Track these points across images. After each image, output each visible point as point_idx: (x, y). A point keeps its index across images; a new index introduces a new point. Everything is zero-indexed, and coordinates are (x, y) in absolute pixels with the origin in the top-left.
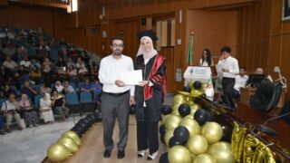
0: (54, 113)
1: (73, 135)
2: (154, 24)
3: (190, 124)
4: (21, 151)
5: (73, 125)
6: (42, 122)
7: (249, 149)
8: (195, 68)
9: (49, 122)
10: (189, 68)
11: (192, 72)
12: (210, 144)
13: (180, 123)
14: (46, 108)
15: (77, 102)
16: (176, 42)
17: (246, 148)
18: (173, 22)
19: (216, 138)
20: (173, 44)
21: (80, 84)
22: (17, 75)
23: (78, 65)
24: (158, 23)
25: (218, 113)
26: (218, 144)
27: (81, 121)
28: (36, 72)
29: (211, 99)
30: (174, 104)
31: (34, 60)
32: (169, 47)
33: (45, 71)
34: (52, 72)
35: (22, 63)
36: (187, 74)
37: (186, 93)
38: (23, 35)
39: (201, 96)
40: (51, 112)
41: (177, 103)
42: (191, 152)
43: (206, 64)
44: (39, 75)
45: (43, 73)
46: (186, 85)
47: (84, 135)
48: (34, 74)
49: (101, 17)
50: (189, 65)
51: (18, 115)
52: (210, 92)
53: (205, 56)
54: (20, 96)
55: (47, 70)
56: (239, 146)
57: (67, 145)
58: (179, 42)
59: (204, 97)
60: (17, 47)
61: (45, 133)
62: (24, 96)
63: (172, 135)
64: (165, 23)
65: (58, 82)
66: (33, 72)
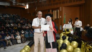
1: (28, 46)
2: (52, 12)
3: (67, 42)
5: (28, 44)
6: (17, 43)
7: (88, 50)
8: (66, 25)
10: (64, 25)
11: (65, 26)
12: (74, 48)
13: (63, 42)
15: (28, 37)
16: (60, 17)
17: (87, 49)
18: (58, 11)
19: (76, 47)
20: (58, 18)
21: (29, 31)
22: (10, 28)
23: (29, 25)
24: (54, 11)
25: (76, 39)
26: (76, 48)
27: (30, 42)
28: (16, 27)
29: (73, 34)
30: (60, 36)
36: (64, 27)
37: (64, 33)
38: (12, 16)
40: (20, 40)
42: (68, 51)
43: (70, 23)
45: (18, 28)
46: (63, 30)
47: (31, 47)
49: (36, 10)
50: (64, 24)
52: (72, 32)
53: (70, 21)
54: (11, 35)
56: (84, 49)
57: (26, 50)
58: (61, 17)
59: (70, 34)
61: (18, 47)
62: (12, 35)
63: (61, 46)
64: (56, 11)
65: (23, 31)
66: (15, 27)
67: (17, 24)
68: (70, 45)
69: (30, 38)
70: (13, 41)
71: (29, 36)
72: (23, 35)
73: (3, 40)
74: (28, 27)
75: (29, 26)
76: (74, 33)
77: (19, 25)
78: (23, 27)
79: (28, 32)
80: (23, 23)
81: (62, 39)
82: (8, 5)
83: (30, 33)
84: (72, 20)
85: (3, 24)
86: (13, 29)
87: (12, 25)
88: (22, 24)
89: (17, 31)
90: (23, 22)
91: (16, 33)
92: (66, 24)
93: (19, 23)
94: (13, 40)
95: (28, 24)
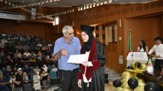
2: (104, 29)
8: (135, 53)
9: (38, 90)
10: (130, 53)
11: (132, 55)
14: (36, 81)
16: (118, 39)
20: (116, 40)
22: (22, 61)
24: (106, 28)
28: (33, 59)
32: (114, 42)
35: (25, 54)
36: (129, 57)
37: (131, 70)
39: (144, 72)
41: (125, 78)
43: (142, 50)
44: (35, 61)
45: (37, 60)
46: (128, 65)
48: (31, 61)
50: (129, 51)
52: (150, 70)
58: (120, 39)
60: (24, 45)
62: (25, 73)
64: (110, 28)
65: (45, 65)
66: (31, 59)
67: (37, 52)
70: (25, 85)
71: (57, 76)
72: (46, 74)
73: (5, 83)
77: (40, 54)
80: (48, 52)
81: (128, 86)
82: (23, 20)
85: (10, 53)
94: (26, 83)
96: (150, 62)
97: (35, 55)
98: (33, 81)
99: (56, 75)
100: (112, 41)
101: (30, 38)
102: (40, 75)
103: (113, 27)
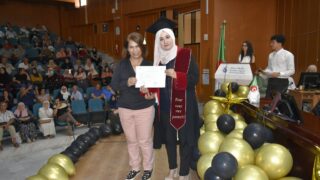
0: (56, 125)
2: (175, 16)
4: (13, 173)
6: (41, 136)
8: (230, 66)
9: (49, 136)
10: (222, 67)
13: (221, 146)
14: (46, 119)
15: (84, 111)
16: (202, 37)
20: (198, 40)
21: (89, 89)
22: (14, 80)
23: (87, 68)
24: (180, 16)
27: (81, 138)
28: (36, 75)
29: (257, 106)
31: (35, 62)
32: (193, 44)
33: (48, 74)
34: (55, 76)
36: (219, 74)
39: (243, 102)
40: (52, 124)
44: (40, 79)
46: (217, 87)
49: (113, 11)
50: (221, 62)
51: (12, 128)
52: (254, 97)
53: (245, 49)
55: (50, 73)
58: (206, 37)
59: (246, 103)
60: (16, 47)
61: (45, 149)
62: (21, 104)
64: (188, 16)
66: (33, 76)
68: (255, 163)
69: (92, 114)
71: (87, 107)
74: (83, 76)
75: (87, 72)
76: (261, 99)
78: (65, 76)
79: (84, 92)
80: (67, 61)
83: (90, 97)
84: (254, 46)
86: (27, 83)
87: (21, 65)
88: (61, 64)
89: (43, 91)
90: (64, 55)
91: (39, 97)
92: (228, 62)
93: (51, 61)
95: (84, 64)
96: (255, 83)
97: (40, 68)
98: (38, 118)
99: (84, 106)
100: (190, 42)
101: (27, 32)
102: (51, 107)
103: (193, 14)
